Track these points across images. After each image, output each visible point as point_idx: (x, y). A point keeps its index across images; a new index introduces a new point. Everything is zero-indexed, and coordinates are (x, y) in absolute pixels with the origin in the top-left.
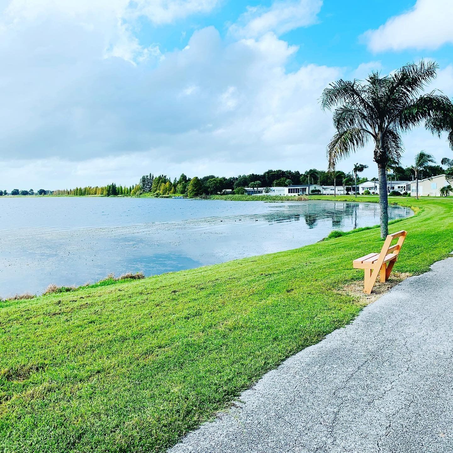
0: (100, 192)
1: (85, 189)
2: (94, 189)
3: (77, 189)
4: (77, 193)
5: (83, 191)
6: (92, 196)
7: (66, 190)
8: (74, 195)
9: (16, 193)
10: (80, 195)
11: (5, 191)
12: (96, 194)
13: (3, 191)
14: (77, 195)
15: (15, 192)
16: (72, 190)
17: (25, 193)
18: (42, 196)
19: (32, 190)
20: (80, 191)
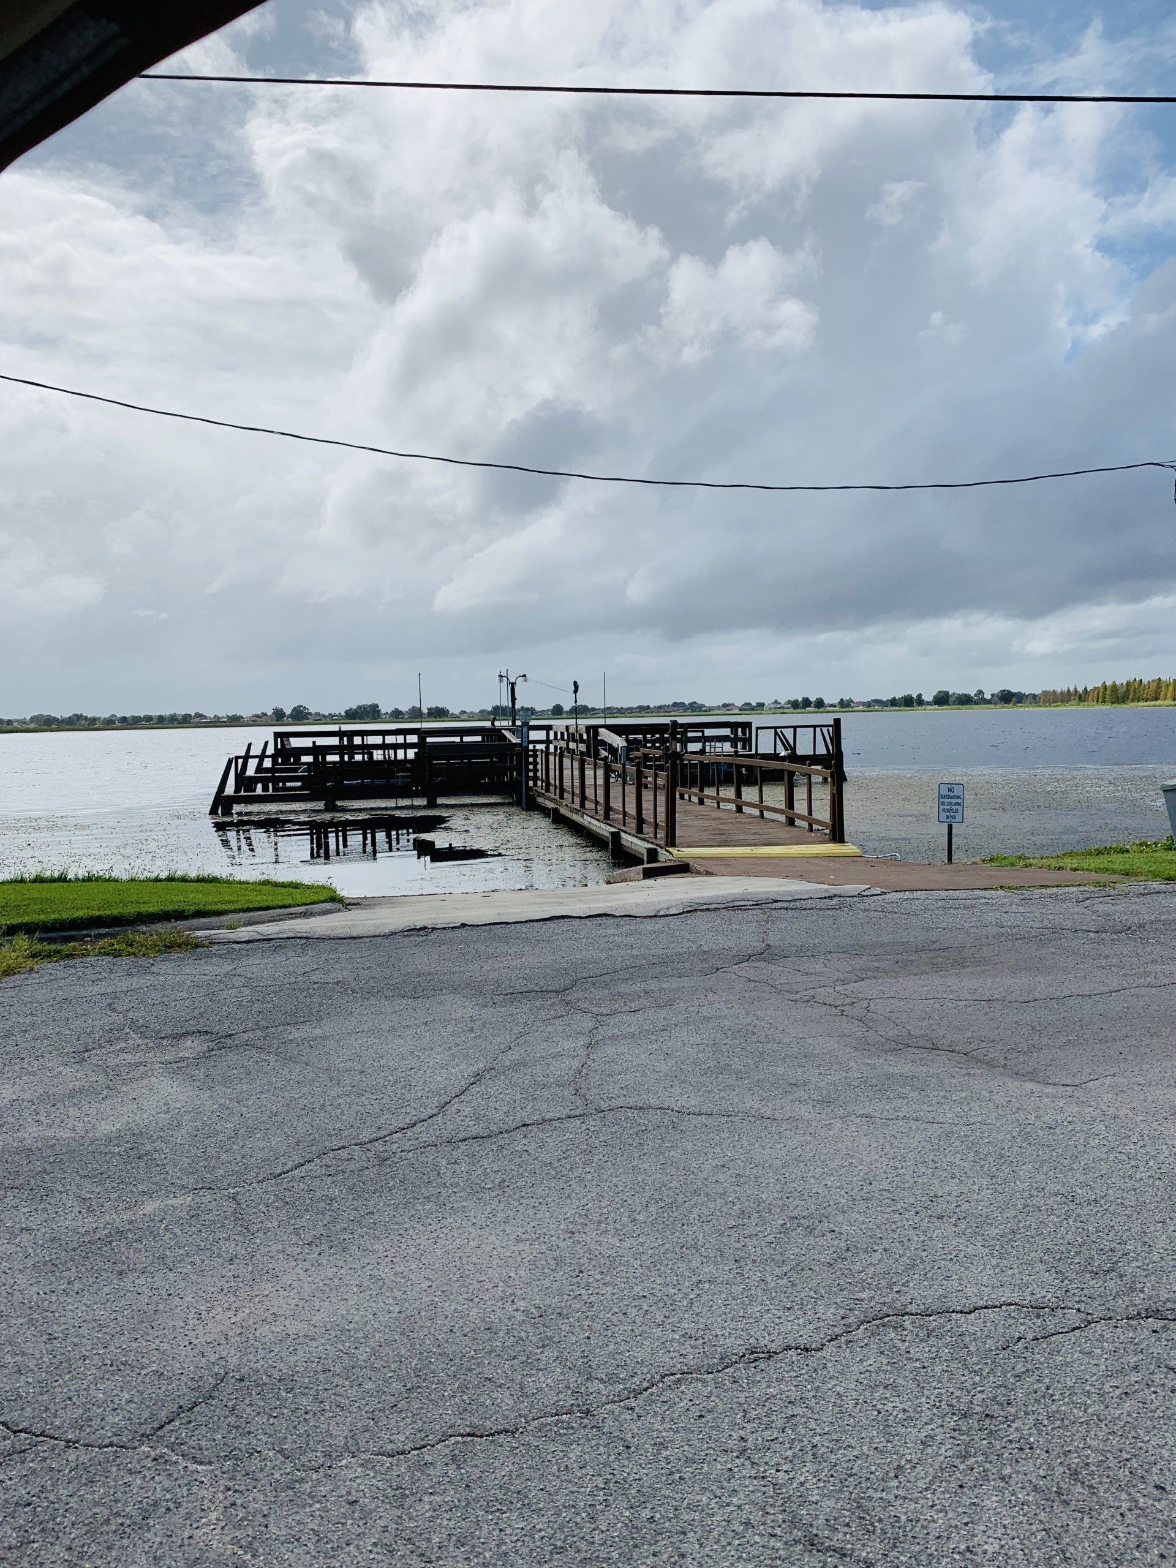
0: (1169, 695)
1: (1128, 684)
2: (1154, 686)
3: (1105, 688)
4: (1104, 698)
5: (1121, 691)
6: (1146, 704)
7: (1072, 689)
8: (1098, 701)
9: (942, 699)
10: (1113, 703)
11: (920, 696)
12: (1156, 699)
13: (915, 696)
14: (1104, 702)
15: (943, 697)
16: (1089, 690)
17: (965, 700)
18: (1011, 705)
19: (981, 692)
20: (1112, 691)
